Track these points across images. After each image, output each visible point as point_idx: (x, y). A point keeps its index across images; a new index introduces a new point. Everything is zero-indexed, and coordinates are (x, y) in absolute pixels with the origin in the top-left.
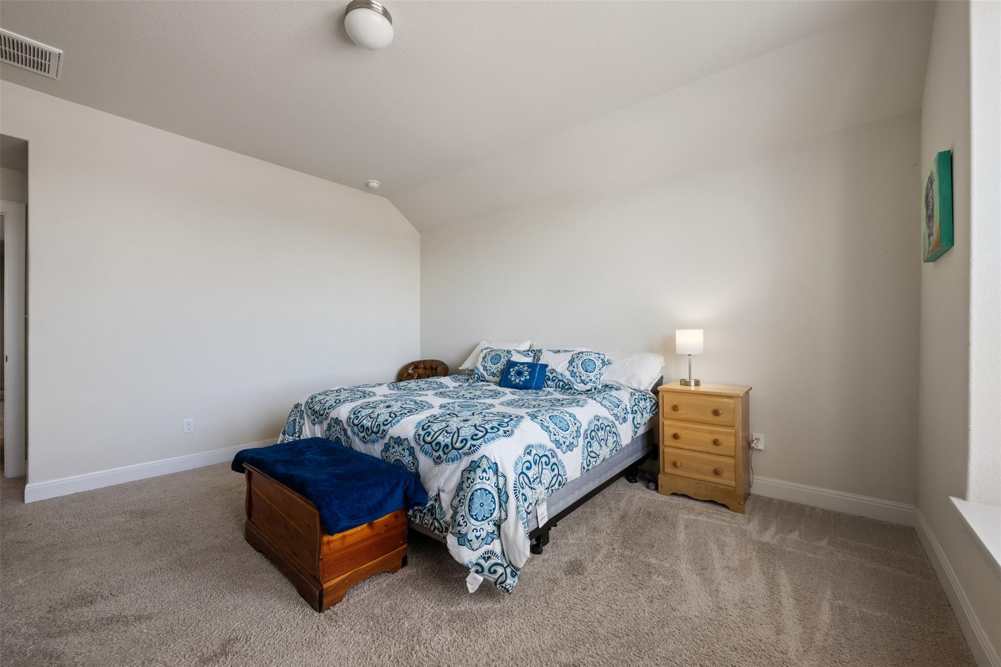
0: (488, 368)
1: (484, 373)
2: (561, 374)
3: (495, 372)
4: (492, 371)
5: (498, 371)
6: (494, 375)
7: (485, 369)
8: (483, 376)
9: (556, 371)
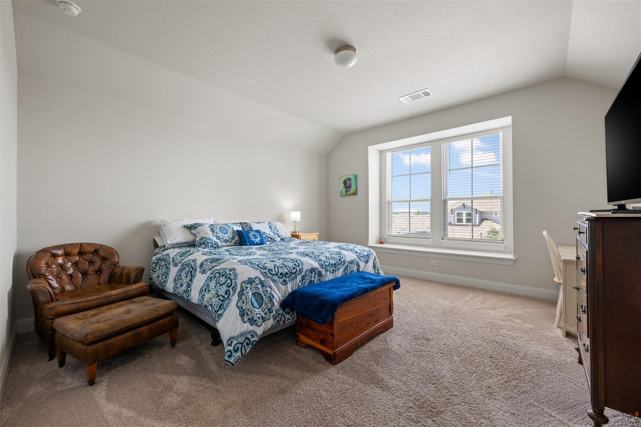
0: (221, 237)
1: (218, 241)
2: (269, 234)
3: (228, 239)
4: (225, 239)
5: (229, 238)
6: (226, 241)
7: (218, 238)
8: (216, 244)
9: (266, 233)
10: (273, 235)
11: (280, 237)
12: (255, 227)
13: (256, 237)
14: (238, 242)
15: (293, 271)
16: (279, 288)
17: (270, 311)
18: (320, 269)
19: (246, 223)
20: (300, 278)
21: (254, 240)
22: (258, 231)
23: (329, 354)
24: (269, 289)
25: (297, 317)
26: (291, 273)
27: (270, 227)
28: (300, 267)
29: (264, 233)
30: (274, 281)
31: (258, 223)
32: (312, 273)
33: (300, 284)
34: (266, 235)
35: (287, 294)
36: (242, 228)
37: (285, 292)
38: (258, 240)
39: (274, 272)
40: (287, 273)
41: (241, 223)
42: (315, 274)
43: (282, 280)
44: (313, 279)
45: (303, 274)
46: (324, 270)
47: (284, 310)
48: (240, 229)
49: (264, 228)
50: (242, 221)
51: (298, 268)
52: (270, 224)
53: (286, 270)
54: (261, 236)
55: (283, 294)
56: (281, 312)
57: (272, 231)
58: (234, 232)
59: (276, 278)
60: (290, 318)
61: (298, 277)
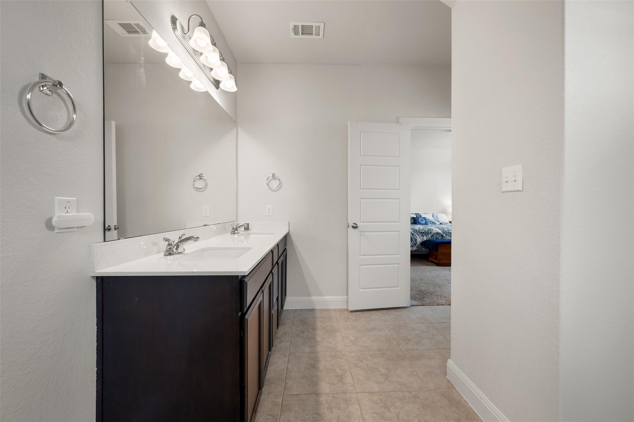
2: (431, 219)
10: (434, 221)
11: (439, 222)
12: (423, 216)
13: (422, 221)
14: (413, 223)
15: (427, 232)
16: (420, 238)
17: (415, 244)
18: (442, 234)
19: (419, 214)
20: (431, 236)
21: (421, 222)
22: (424, 218)
23: (437, 263)
24: (415, 237)
25: (429, 250)
26: (426, 233)
27: (433, 216)
28: (431, 231)
29: (428, 219)
30: (418, 234)
31: (425, 214)
32: (437, 234)
33: (431, 238)
34: (429, 220)
35: (424, 240)
36: (416, 216)
37: (423, 240)
38: (424, 222)
39: (418, 231)
40: (423, 232)
41: (416, 214)
42: (439, 235)
43: (421, 235)
44: (438, 237)
45: (432, 234)
46: (445, 234)
47: (422, 246)
48: (415, 216)
49: (429, 217)
50: (416, 213)
51: (429, 232)
52: (433, 215)
53: (423, 231)
54: (425, 220)
55: (422, 240)
56: (420, 246)
57: (434, 218)
58: (411, 218)
59: (418, 233)
60: (424, 250)
61: (429, 235)
